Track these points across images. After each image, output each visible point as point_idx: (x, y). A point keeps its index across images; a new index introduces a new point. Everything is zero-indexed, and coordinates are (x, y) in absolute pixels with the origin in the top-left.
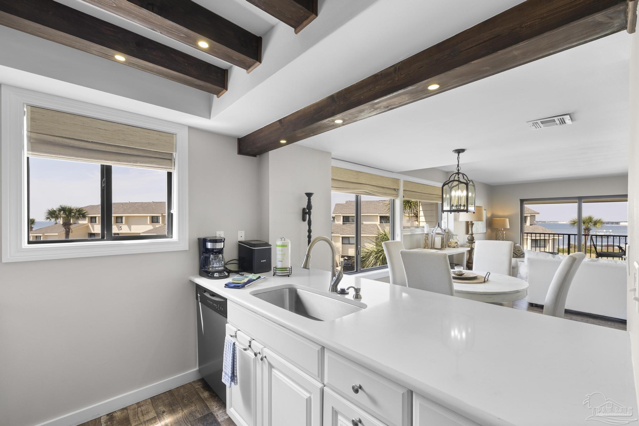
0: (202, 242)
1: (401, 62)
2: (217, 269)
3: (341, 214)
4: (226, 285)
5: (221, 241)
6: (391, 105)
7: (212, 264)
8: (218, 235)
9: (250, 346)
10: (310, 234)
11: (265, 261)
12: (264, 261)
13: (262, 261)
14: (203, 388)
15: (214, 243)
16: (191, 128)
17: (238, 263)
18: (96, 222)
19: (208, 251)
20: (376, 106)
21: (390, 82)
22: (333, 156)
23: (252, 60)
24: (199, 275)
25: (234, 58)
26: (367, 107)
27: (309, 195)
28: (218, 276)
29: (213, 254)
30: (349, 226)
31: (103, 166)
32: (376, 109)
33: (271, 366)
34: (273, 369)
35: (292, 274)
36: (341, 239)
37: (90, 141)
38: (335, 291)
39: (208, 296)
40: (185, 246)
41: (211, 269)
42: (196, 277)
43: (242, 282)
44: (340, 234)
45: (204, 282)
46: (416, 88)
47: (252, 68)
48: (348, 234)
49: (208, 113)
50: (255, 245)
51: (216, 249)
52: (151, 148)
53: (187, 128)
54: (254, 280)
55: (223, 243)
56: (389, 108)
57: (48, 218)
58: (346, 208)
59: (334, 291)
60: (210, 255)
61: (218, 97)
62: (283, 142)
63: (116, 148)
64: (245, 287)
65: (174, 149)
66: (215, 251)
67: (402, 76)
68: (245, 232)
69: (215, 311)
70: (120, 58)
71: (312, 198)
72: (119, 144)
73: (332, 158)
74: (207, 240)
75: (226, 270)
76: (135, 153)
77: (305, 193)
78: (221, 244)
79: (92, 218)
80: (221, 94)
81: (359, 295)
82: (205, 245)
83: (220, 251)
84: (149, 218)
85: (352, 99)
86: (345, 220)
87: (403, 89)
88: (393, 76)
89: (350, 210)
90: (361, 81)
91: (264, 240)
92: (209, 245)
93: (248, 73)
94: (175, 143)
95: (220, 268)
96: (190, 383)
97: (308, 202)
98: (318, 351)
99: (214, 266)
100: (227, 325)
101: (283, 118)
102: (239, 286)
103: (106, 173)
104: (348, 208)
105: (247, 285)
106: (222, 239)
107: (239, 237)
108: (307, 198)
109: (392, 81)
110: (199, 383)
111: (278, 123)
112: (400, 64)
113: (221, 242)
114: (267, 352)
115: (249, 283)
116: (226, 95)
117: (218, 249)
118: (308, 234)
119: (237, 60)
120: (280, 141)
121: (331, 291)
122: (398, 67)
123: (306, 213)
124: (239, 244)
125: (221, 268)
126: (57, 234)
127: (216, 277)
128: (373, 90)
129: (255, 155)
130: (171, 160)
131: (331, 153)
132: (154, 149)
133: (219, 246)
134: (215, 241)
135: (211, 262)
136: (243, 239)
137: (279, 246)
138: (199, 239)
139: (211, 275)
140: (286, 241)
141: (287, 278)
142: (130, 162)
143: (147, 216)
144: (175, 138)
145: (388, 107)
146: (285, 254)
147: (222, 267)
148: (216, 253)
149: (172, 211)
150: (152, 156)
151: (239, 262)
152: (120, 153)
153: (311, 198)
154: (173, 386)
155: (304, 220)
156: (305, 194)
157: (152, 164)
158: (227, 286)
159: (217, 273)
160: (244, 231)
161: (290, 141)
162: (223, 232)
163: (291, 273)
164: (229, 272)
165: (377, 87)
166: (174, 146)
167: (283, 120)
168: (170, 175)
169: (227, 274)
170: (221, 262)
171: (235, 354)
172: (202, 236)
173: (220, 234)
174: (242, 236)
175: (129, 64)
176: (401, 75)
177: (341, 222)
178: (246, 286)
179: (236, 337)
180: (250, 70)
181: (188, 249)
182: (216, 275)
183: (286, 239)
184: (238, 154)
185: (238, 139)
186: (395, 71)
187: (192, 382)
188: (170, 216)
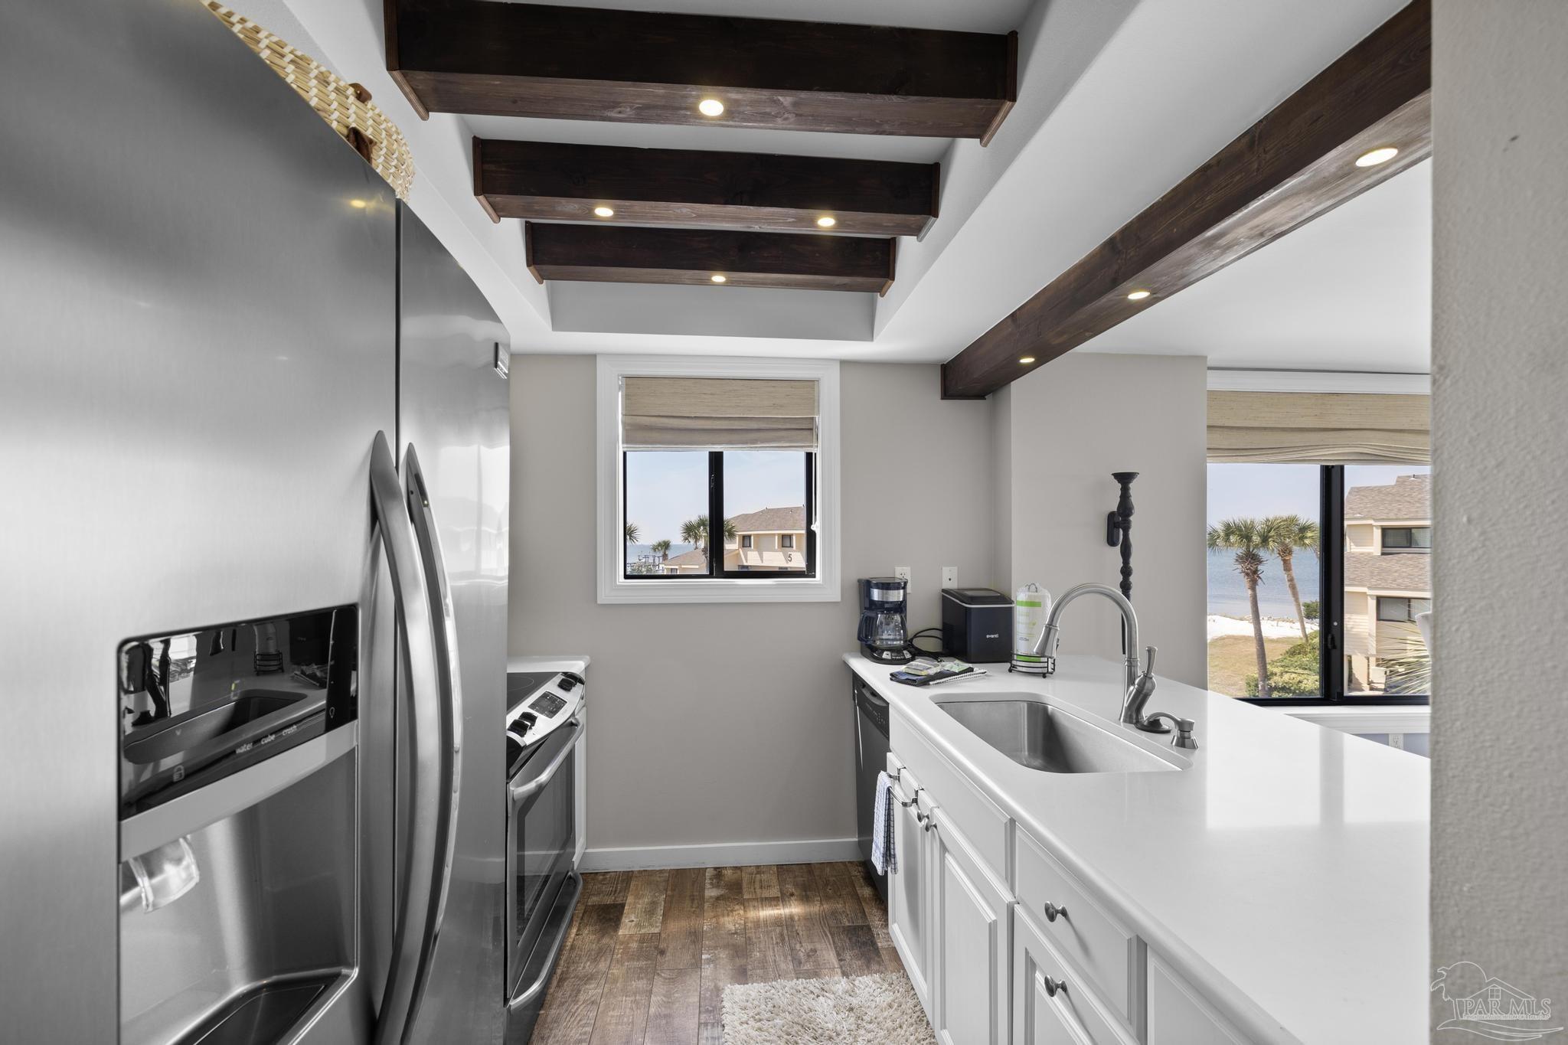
0: (866, 586)
1: (1266, 117)
2: (889, 643)
3: (1375, 520)
4: (891, 675)
5: (902, 586)
6: (1270, 229)
7: (879, 633)
8: (898, 575)
9: (915, 801)
10: (1128, 579)
11: (996, 636)
12: (992, 636)
13: (988, 636)
14: (865, 878)
15: (885, 591)
16: (845, 364)
17: (941, 637)
18: (750, 546)
19: (874, 606)
20: (1223, 242)
21: (1238, 178)
22: (1210, 363)
23: (918, 217)
24: (860, 654)
25: (885, 224)
26: (1193, 251)
27: (1124, 479)
28: (889, 657)
29: (882, 613)
30: (1410, 562)
31: (711, 454)
32: (1228, 247)
33: (944, 849)
34: (947, 855)
35: (1054, 673)
36: (1372, 603)
37: (693, 416)
38: (1134, 721)
39: (868, 695)
40: (834, 594)
41: (878, 643)
42: (855, 656)
43: (923, 673)
44: (1369, 588)
45: (865, 668)
46: (1309, 178)
47: (924, 230)
48: (1406, 589)
49: (867, 329)
50: (973, 600)
51: (887, 602)
52: (777, 414)
53: (837, 366)
54: (955, 674)
55: (902, 591)
56: (1268, 236)
57: (686, 539)
58: (1399, 501)
59: (1131, 723)
60: (878, 614)
61: (882, 296)
62: (1027, 360)
63: (727, 422)
64: (929, 684)
65: (816, 409)
66: (886, 606)
67: (1268, 157)
68: (958, 568)
69: (873, 723)
70: (719, 278)
71: (1133, 486)
72: (730, 414)
73: (1210, 368)
74: (872, 585)
75: (909, 645)
76: (754, 425)
77: (1113, 474)
78: (899, 593)
79: (744, 537)
80: (884, 289)
81: (1189, 738)
82: (869, 594)
83: (900, 608)
84: (777, 537)
85: (1154, 239)
86: (1390, 541)
87: (1272, 190)
88: (1246, 160)
89: (1418, 505)
90: (1173, 190)
91: (1001, 588)
92: (876, 595)
93: (920, 241)
94: (816, 398)
95: (895, 643)
96: (844, 863)
97: (1120, 497)
98: (1006, 824)
99: (884, 637)
100: (889, 754)
101: (1019, 309)
102: (915, 681)
103: (716, 462)
104: (1408, 499)
105: (935, 682)
106: (899, 583)
107: (945, 578)
108: (1120, 486)
109: (1243, 174)
110: (860, 868)
111: (1009, 321)
112: (1264, 123)
113: (898, 589)
114: (940, 817)
115: (942, 678)
116: (895, 288)
117: (892, 602)
118: (1120, 578)
119: (892, 226)
120: (1020, 359)
121: (1125, 721)
122: (1257, 135)
123: (1118, 524)
124: (943, 596)
125: (898, 642)
126: (697, 567)
127: (885, 659)
128: (1201, 207)
129: (980, 396)
130: (812, 429)
131: (1206, 357)
132: (782, 414)
133: (896, 596)
134: (886, 586)
135: (880, 630)
136: (952, 585)
137: (1022, 603)
138: (859, 581)
139: (879, 654)
140: (1039, 594)
141: (1039, 680)
142: (746, 443)
143: (774, 534)
144: (816, 389)
145: (1262, 235)
146: (1034, 624)
147: (900, 640)
148: (889, 610)
149: (814, 527)
150: (780, 427)
151: (944, 635)
152: (733, 430)
153: (1131, 485)
154: (815, 859)
155: (1111, 542)
156: (1113, 477)
157: (779, 441)
158: (894, 677)
159: (889, 653)
160: (956, 568)
161: (1045, 355)
162: (909, 568)
163: (1054, 669)
164: (917, 653)
165: (1209, 198)
166: (816, 404)
167: (1018, 312)
168: (809, 457)
169: (908, 656)
170: (899, 632)
171: (892, 811)
172: (866, 576)
173: (901, 572)
174: (950, 578)
175: (732, 283)
176: (1265, 152)
177: (1375, 547)
178: (931, 683)
179: (899, 780)
180: (922, 234)
181: (839, 599)
182: (886, 655)
183: (1040, 588)
184: (942, 399)
185: (942, 365)
186: (1251, 145)
187: (849, 862)
188: (811, 536)
